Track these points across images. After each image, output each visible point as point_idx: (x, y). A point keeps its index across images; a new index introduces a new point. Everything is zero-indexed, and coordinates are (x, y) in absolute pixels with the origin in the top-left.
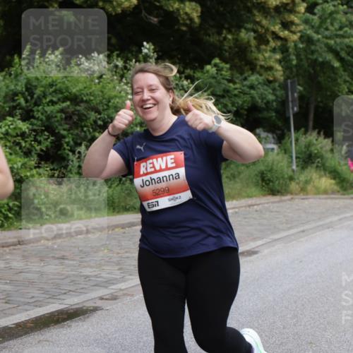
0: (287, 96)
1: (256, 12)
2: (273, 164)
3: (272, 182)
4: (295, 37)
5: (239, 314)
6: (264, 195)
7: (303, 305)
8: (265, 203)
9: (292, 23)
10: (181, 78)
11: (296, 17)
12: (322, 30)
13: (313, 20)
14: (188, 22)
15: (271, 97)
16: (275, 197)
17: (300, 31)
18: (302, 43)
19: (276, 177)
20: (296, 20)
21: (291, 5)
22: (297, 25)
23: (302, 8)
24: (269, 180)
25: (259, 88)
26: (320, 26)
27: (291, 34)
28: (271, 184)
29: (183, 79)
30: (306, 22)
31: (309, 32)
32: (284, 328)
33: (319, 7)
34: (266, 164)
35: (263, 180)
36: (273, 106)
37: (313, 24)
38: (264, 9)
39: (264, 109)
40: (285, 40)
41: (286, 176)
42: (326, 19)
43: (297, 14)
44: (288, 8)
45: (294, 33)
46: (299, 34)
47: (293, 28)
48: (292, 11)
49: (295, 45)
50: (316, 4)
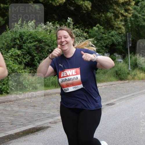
0: (127, 40)
1: (114, 5)
2: (121, 68)
3: (121, 75)
4: (130, 15)
5: (107, 129)
6: (117, 80)
7: (133, 126)
8: (118, 84)
9: (129, 9)
10: (83, 32)
11: (131, 7)
12: (141, 12)
13: (137, 8)
14: (86, 9)
15: (120, 40)
16: (122, 81)
17: (132, 13)
18: (133, 18)
19: (122, 73)
20: (131, 8)
21: (129, 2)
22: (131, 10)
23: (133, 3)
24: (119, 74)
25: (115, 36)
26: (140, 11)
27: (128, 14)
28: (120, 76)
29: (84, 32)
30: (135, 9)
31: (136, 13)
32: (125, 135)
33: (140, 3)
34: (118, 67)
35: (117, 74)
36: (121, 44)
37: (138, 10)
38: (117, 4)
39: (117, 45)
40: (126, 16)
41: (126, 73)
42: (143, 8)
43: (131, 6)
44: (127, 3)
45: (130, 14)
46: (132, 14)
47: (130, 12)
48: (129, 5)
49: (130, 19)
50: (139, 2)
